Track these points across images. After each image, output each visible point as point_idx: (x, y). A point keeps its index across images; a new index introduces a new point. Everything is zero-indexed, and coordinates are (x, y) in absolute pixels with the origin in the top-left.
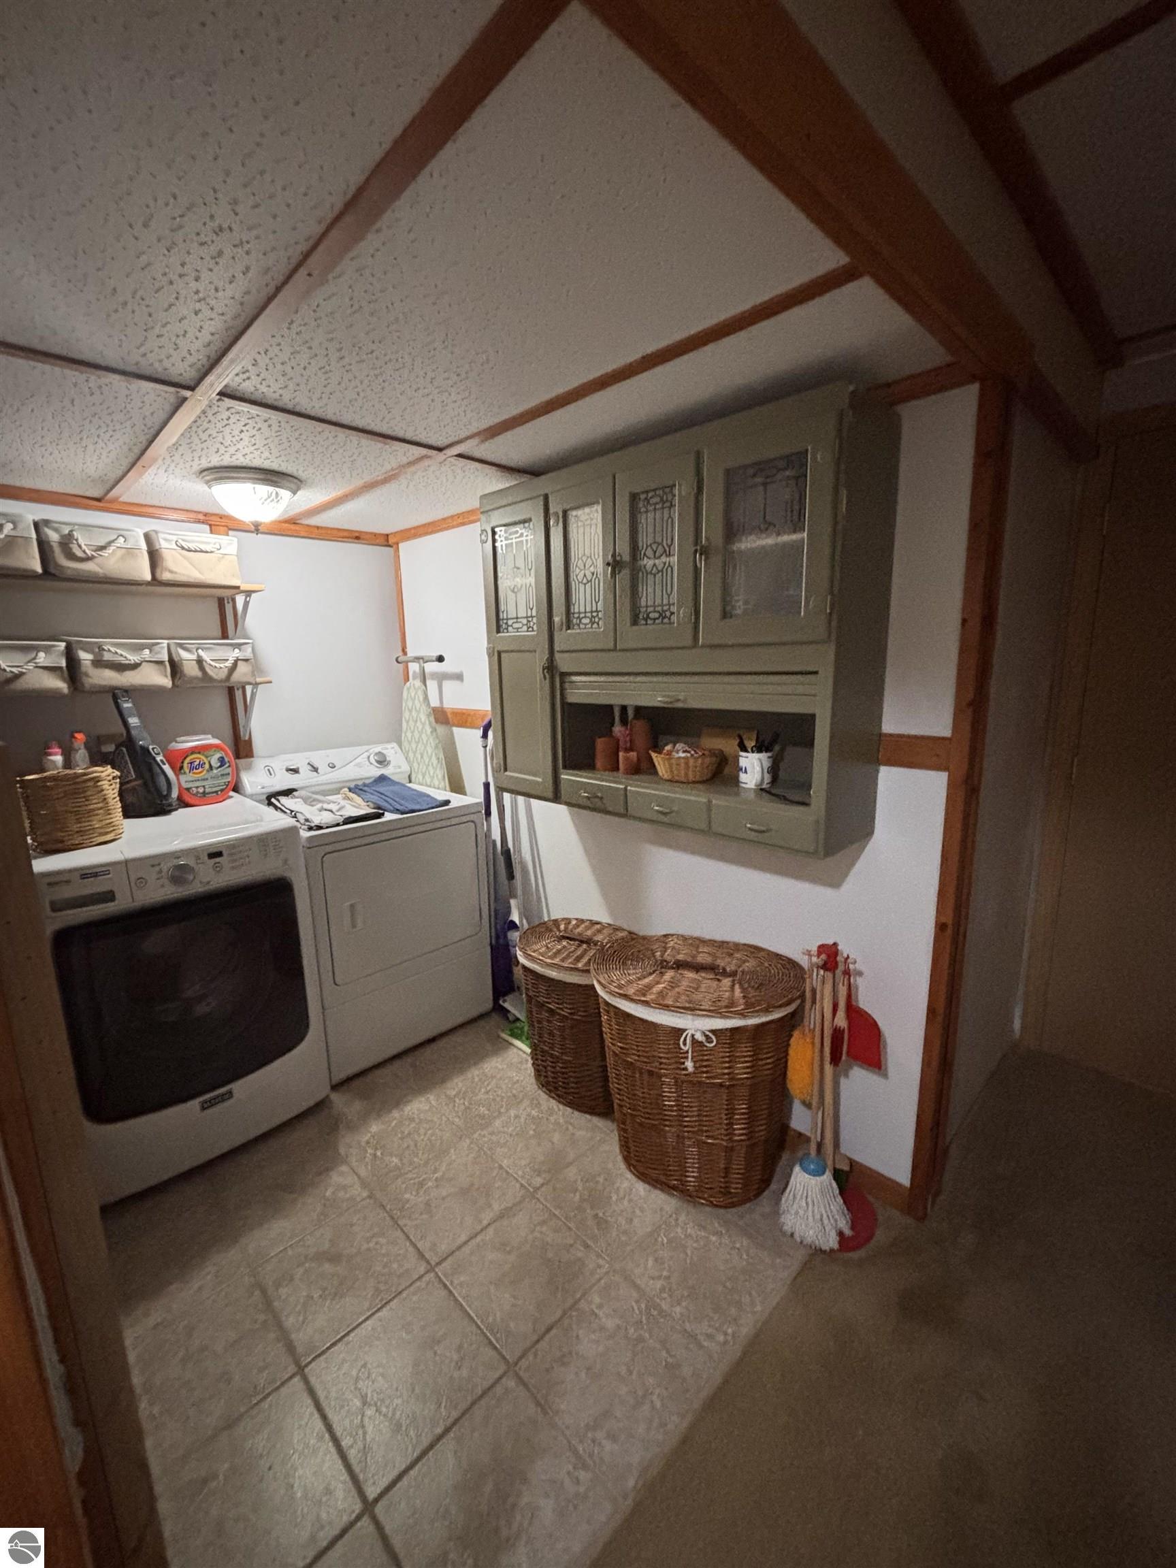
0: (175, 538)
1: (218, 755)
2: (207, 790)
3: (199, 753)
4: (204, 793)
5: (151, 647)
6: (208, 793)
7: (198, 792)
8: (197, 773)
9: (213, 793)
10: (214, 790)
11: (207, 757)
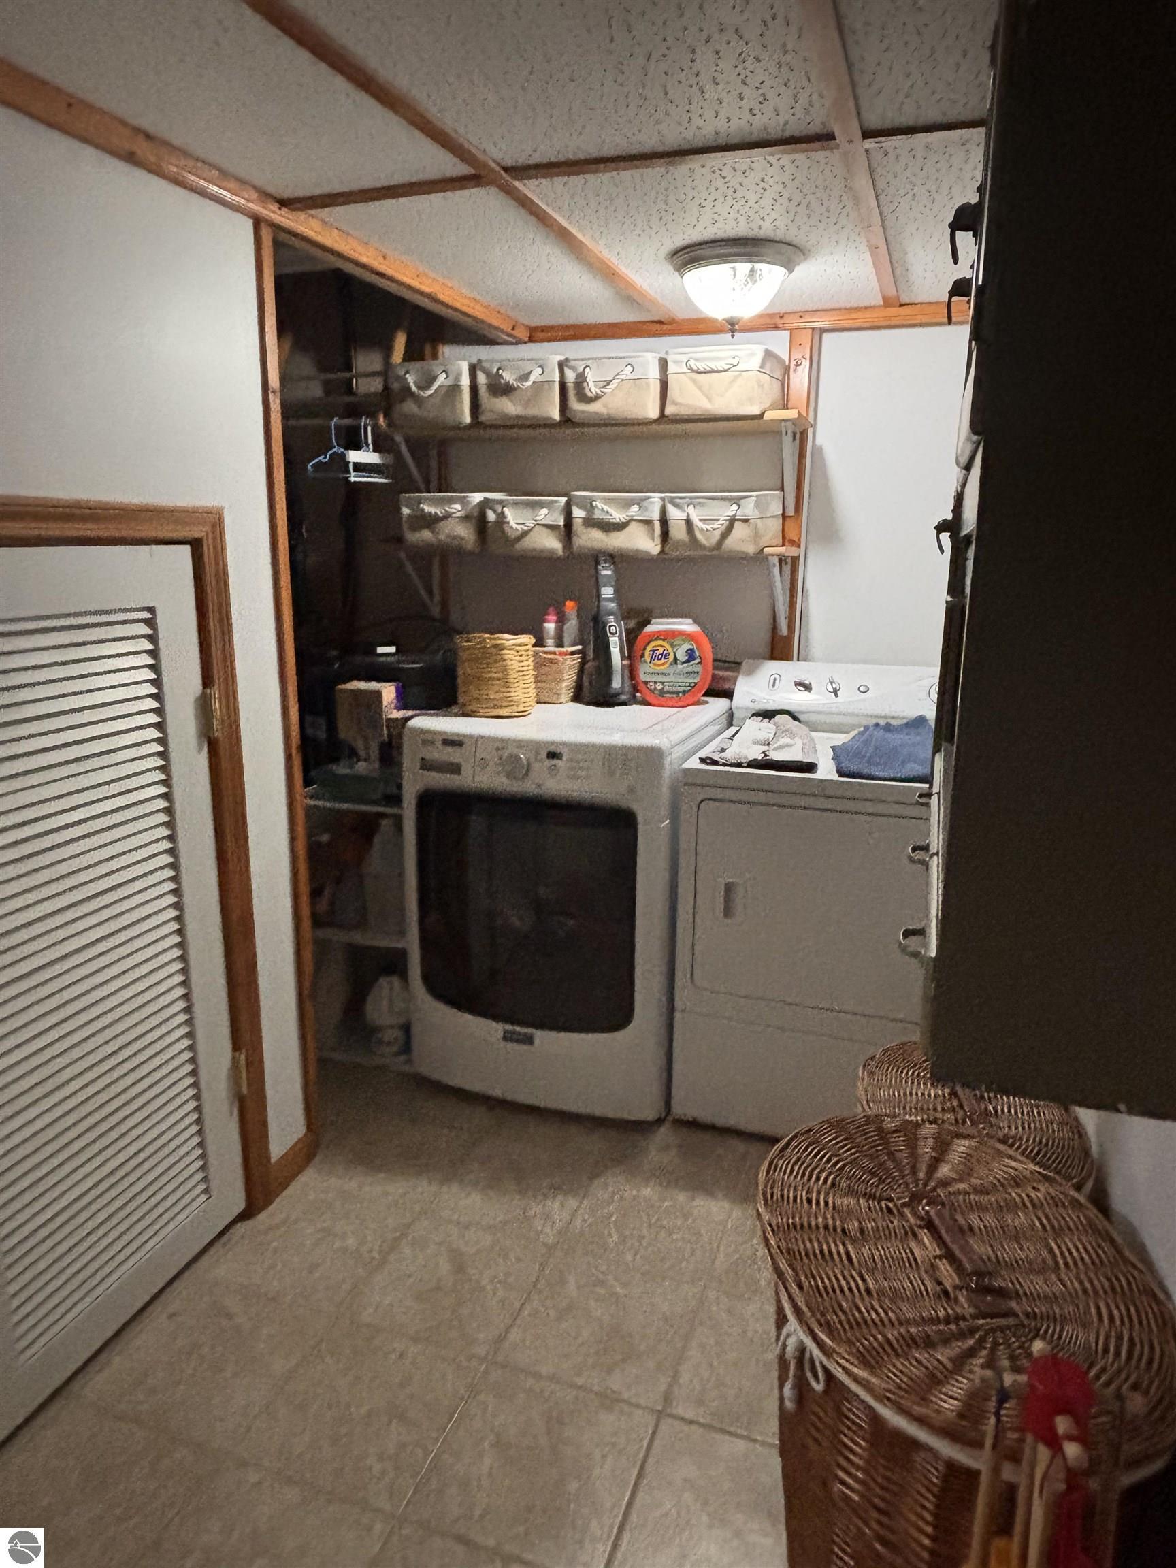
0: (684, 358)
1: (686, 646)
2: (667, 688)
3: (664, 640)
4: (662, 692)
5: (639, 502)
6: (668, 692)
7: (655, 689)
8: (659, 665)
9: (672, 693)
10: (674, 689)
11: (672, 645)
